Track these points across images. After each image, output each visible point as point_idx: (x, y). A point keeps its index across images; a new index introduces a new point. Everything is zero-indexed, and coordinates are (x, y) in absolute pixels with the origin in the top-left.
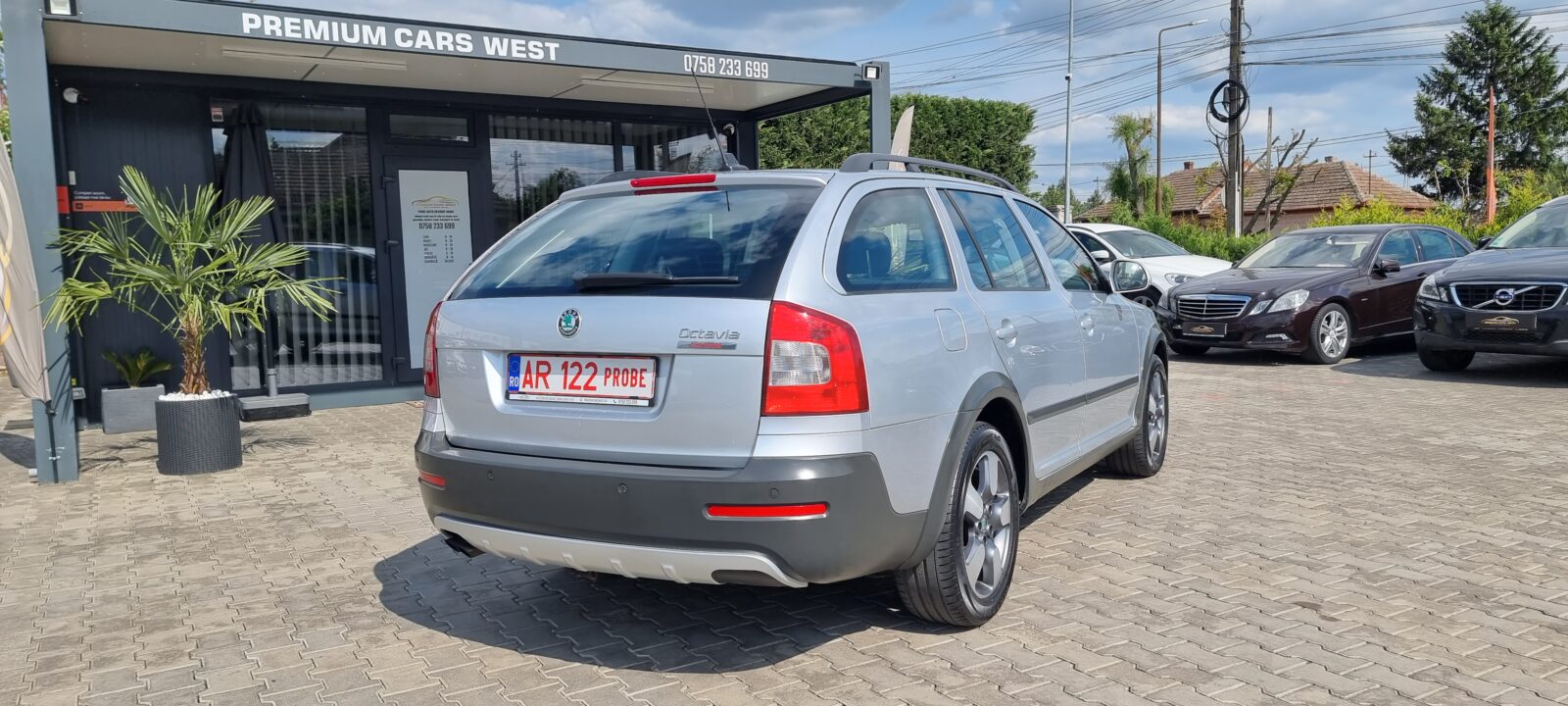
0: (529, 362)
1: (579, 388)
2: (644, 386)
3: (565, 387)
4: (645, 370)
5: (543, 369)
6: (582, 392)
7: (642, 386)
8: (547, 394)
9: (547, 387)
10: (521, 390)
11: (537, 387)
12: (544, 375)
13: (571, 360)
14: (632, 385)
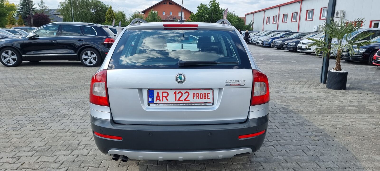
0: (158, 93)
1: (182, 100)
2: (209, 99)
3: (176, 100)
4: (209, 93)
5: (165, 94)
6: (184, 102)
7: (208, 98)
8: (168, 103)
9: (168, 100)
10: (155, 102)
11: (163, 101)
12: (166, 97)
13: (177, 91)
14: (204, 99)
